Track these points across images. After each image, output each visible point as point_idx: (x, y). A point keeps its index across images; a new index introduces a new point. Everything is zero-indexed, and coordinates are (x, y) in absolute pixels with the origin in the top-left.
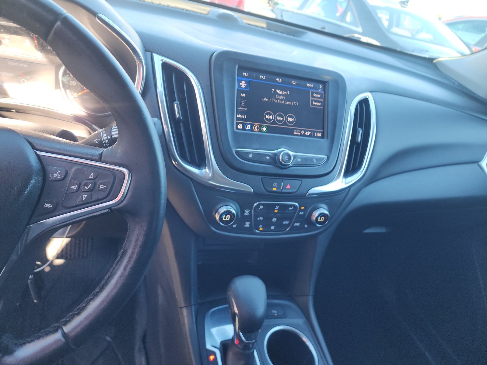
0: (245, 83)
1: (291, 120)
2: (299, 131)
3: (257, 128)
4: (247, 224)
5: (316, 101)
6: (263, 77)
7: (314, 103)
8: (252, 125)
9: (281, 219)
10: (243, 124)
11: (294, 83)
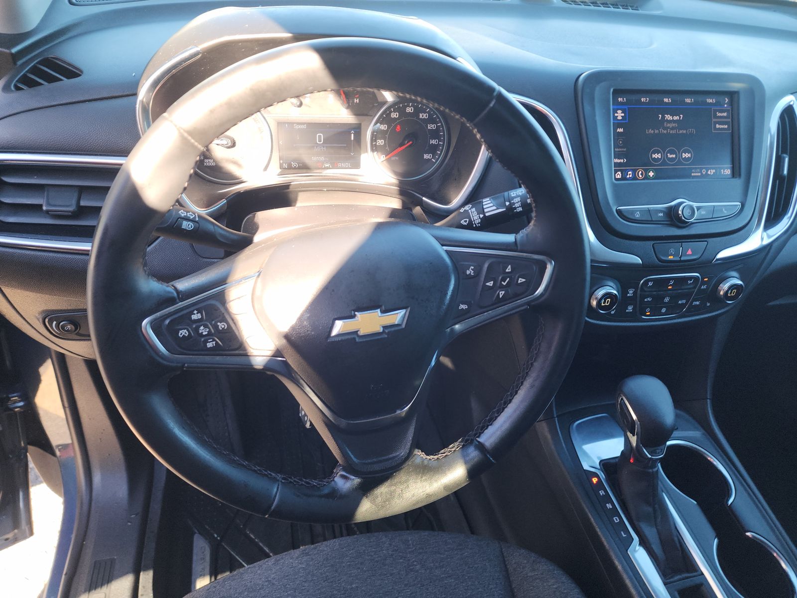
0: (622, 113)
1: (687, 155)
2: (699, 170)
3: (642, 174)
4: (630, 309)
5: (720, 123)
6: (646, 100)
7: (718, 126)
8: (634, 171)
9: (675, 298)
10: (622, 171)
11: (688, 100)
